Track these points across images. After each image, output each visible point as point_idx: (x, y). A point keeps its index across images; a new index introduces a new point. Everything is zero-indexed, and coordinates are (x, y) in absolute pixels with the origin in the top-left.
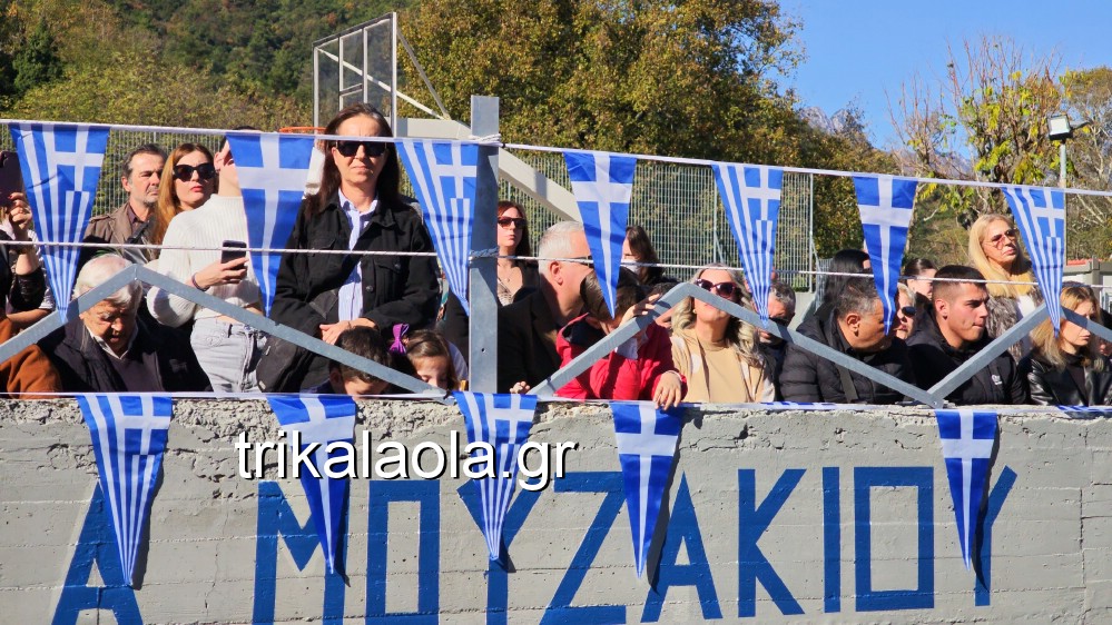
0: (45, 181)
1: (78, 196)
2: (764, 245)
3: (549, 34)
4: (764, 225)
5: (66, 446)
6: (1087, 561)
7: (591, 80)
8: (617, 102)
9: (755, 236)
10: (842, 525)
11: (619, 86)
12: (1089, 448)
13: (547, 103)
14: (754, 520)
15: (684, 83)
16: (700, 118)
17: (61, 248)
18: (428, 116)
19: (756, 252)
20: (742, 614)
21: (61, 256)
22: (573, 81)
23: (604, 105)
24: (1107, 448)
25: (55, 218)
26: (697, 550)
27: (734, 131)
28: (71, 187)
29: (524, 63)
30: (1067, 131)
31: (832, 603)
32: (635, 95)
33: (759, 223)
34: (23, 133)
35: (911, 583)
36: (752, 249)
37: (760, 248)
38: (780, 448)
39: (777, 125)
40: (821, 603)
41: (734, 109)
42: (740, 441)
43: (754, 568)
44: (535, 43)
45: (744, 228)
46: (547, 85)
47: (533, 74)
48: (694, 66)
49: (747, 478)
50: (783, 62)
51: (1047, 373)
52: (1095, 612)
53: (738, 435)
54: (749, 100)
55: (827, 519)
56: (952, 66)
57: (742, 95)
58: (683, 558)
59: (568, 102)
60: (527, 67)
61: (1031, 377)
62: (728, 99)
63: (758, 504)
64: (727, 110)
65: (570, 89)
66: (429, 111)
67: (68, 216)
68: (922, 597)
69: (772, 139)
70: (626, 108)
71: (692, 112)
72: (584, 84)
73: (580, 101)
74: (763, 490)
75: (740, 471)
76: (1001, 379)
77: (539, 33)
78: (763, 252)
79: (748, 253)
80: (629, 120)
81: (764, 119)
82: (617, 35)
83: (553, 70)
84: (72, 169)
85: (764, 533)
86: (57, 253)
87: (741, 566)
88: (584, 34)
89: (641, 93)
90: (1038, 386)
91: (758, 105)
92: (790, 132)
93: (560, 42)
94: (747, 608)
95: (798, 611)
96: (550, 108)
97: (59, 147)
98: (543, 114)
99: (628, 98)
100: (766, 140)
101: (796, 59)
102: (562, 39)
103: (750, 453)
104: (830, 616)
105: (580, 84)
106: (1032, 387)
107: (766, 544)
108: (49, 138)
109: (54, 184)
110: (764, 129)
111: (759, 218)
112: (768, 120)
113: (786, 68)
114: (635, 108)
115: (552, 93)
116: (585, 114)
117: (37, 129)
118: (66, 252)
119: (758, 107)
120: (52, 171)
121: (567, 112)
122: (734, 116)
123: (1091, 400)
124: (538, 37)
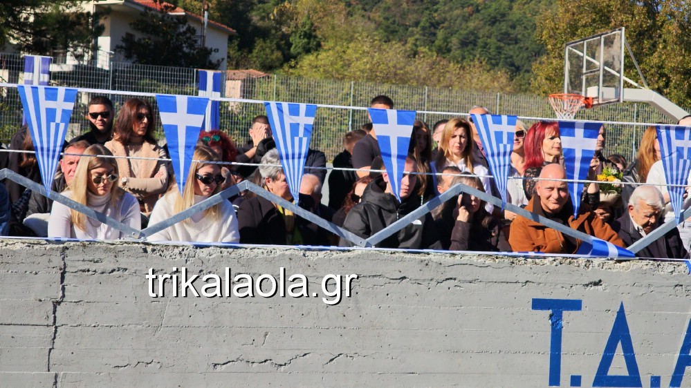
0: (671, 154)
1: (685, 161)
5: (682, 286)
17: (677, 187)
21: (676, 192)
22: (656, 54)
25: (675, 173)
28: (682, 157)
34: (661, 131)
59: (652, 67)
65: (654, 59)
66: (636, 85)
67: (680, 172)
72: (664, 57)
73: (661, 67)
84: (683, 148)
86: (675, 190)
93: (647, 31)
97: (678, 138)
102: (649, 28)
108: (673, 133)
109: (674, 155)
116: (662, 75)
117: (668, 128)
118: (679, 189)
120: (674, 150)
121: (652, 74)
124: (634, 27)
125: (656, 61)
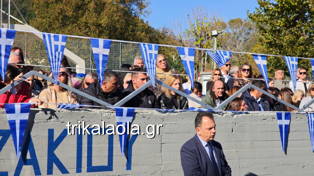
2: (58, 59)
3: (78, 3)
4: (59, 53)
6: (163, 156)
7: (89, 17)
8: (97, 23)
9: (55, 57)
10: (83, 146)
11: (98, 19)
12: (164, 122)
13: (77, 23)
14: (53, 144)
15: (116, 18)
16: (121, 29)
18: (21, 24)
19: (55, 62)
20: (48, 174)
22: (84, 17)
23: (93, 24)
24: (170, 123)
26: (33, 154)
27: (131, 33)
29: (70, 11)
30: (217, 34)
31: (79, 170)
32: (102, 21)
33: (57, 53)
35: (106, 164)
36: (54, 61)
37: (57, 60)
38: (63, 122)
39: (143, 31)
40: (75, 170)
41: (131, 26)
42: (49, 120)
43: (53, 159)
44: (74, 6)
45: (52, 54)
46: (77, 18)
47: (73, 15)
48: (119, 14)
49: (51, 132)
50: (145, 13)
51: (166, 100)
52: (165, 172)
53: (48, 118)
54: (135, 24)
55: (78, 144)
56: (188, 15)
57: (133, 23)
58: (28, 157)
59: (83, 23)
60: (71, 12)
61: (161, 101)
62: (129, 23)
63: (55, 140)
64: (129, 27)
65: (83, 19)
66: (22, 22)
68: (109, 168)
69: (141, 35)
70: (100, 25)
71: (119, 27)
72: (88, 18)
73: (86, 23)
74: (56, 135)
75: (49, 129)
76: (151, 102)
77: (75, 3)
78: (58, 62)
79: (53, 62)
80: (101, 29)
81: (139, 30)
82: (98, 5)
83: (79, 14)
85: (57, 149)
87: (48, 159)
88: (88, 4)
89: (104, 21)
90: (163, 104)
91: (138, 25)
92: (147, 33)
93: (81, 6)
94: (50, 171)
95: (67, 172)
96: (78, 25)
98: (76, 26)
99: (100, 22)
100: (140, 35)
101: (149, 13)
102: (82, 5)
103: (52, 124)
104: (78, 174)
105: (86, 18)
106: (161, 104)
107: (57, 152)
110: (139, 32)
111: (57, 51)
112: (140, 30)
113: (146, 15)
114: (102, 25)
115: (78, 20)
116: (88, 27)
119: (138, 26)
121: (83, 26)
122: (131, 28)
123: (179, 108)
124: (74, 4)
125: (84, 20)
